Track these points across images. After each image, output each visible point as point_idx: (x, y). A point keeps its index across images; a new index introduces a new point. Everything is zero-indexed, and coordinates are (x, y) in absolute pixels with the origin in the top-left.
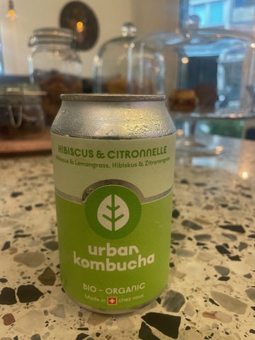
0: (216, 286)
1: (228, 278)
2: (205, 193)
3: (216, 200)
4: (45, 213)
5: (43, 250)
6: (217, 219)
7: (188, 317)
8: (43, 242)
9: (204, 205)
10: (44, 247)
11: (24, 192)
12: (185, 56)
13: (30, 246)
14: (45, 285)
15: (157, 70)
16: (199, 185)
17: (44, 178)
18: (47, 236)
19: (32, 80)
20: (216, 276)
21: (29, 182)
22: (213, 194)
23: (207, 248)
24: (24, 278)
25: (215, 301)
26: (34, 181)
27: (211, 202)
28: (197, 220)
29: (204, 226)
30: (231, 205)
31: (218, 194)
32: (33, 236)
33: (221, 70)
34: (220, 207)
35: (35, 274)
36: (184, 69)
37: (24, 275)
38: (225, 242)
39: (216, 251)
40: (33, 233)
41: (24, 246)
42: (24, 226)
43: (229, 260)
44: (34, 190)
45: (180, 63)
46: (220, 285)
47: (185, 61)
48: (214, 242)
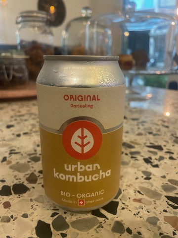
0: (142, 183)
1: (150, 178)
2: (138, 125)
3: (145, 129)
4: (30, 138)
5: (29, 162)
6: (145, 141)
7: (123, 202)
8: (28, 157)
9: (137, 133)
10: (29, 160)
11: (15, 125)
12: (127, 31)
13: (20, 159)
14: (31, 183)
15: (107, 40)
16: (134, 119)
17: (28, 116)
18: (31, 153)
19: (19, 48)
20: (142, 177)
21: (18, 118)
22: (143, 125)
23: (137, 160)
24: (17, 179)
25: (141, 192)
26: (22, 118)
27: (142, 130)
28: (132, 142)
29: (136, 146)
30: (154, 132)
31: (146, 126)
32: (22, 153)
33: (152, 41)
34: (147, 134)
35: (24, 176)
36: (126, 40)
37: (17, 178)
38: (149, 156)
39: (143, 161)
40: (22, 151)
41: (16, 159)
42: (15, 147)
43: (152, 167)
44: (22, 123)
45: (123, 36)
46: (145, 182)
47: (127, 34)
48: (142, 156)
